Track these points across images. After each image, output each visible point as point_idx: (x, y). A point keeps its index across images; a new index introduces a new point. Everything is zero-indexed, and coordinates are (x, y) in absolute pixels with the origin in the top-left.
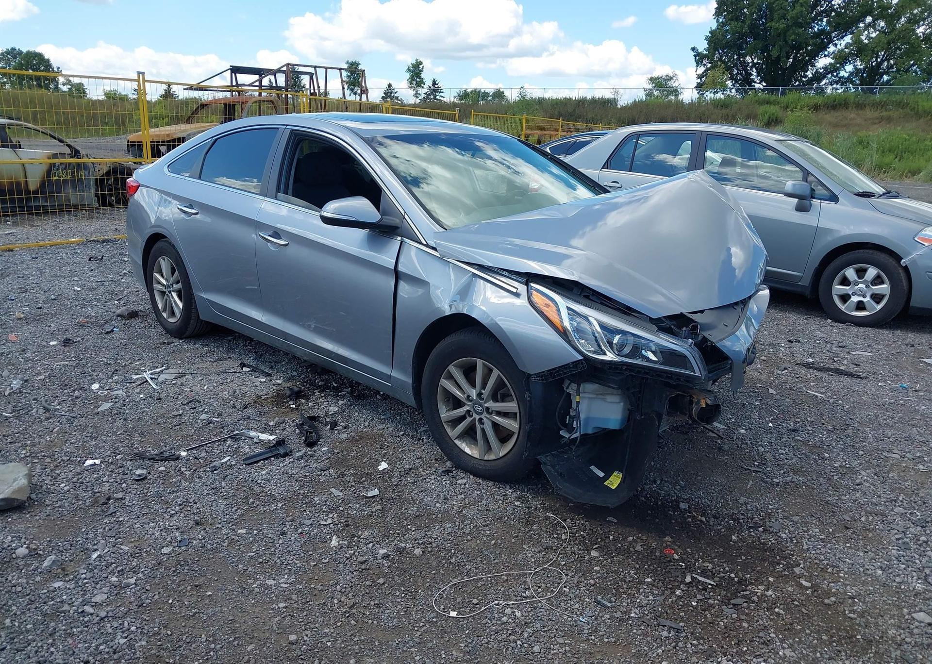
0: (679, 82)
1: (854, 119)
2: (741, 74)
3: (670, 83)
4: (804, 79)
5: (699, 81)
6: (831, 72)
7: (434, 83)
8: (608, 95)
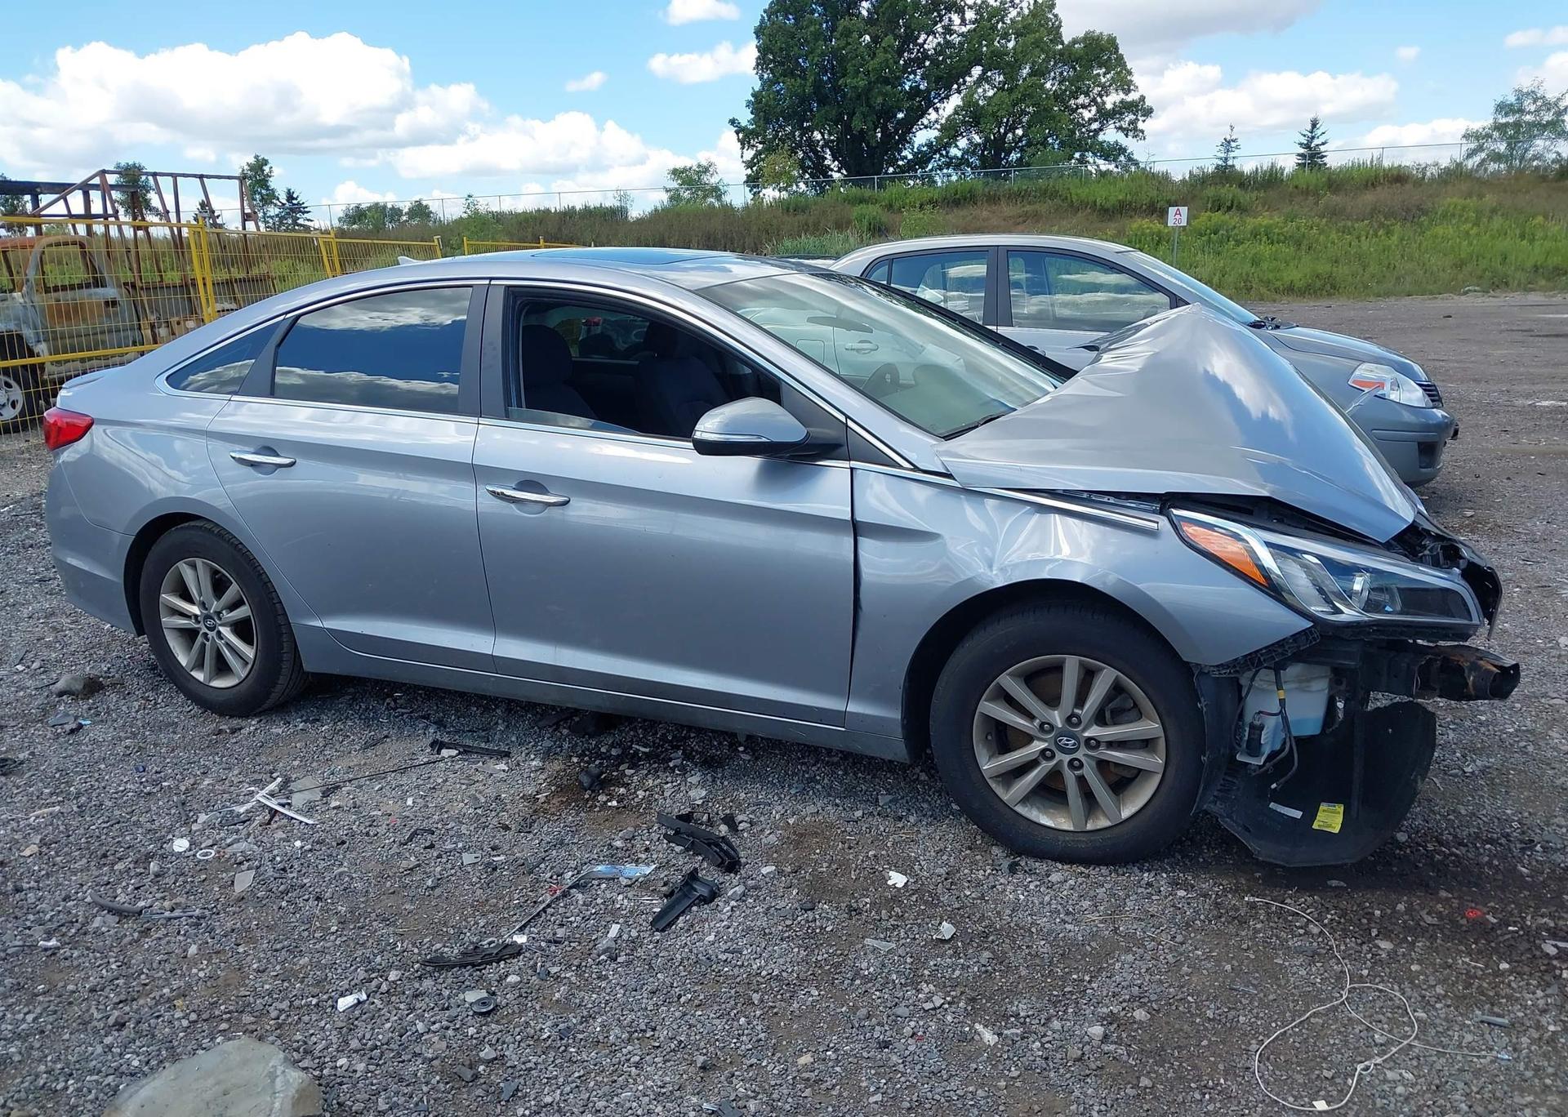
0: (721, 176)
1: (988, 219)
2: (811, 160)
3: (705, 178)
4: (900, 163)
5: (749, 171)
6: (938, 151)
7: (290, 197)
8: (610, 202)
